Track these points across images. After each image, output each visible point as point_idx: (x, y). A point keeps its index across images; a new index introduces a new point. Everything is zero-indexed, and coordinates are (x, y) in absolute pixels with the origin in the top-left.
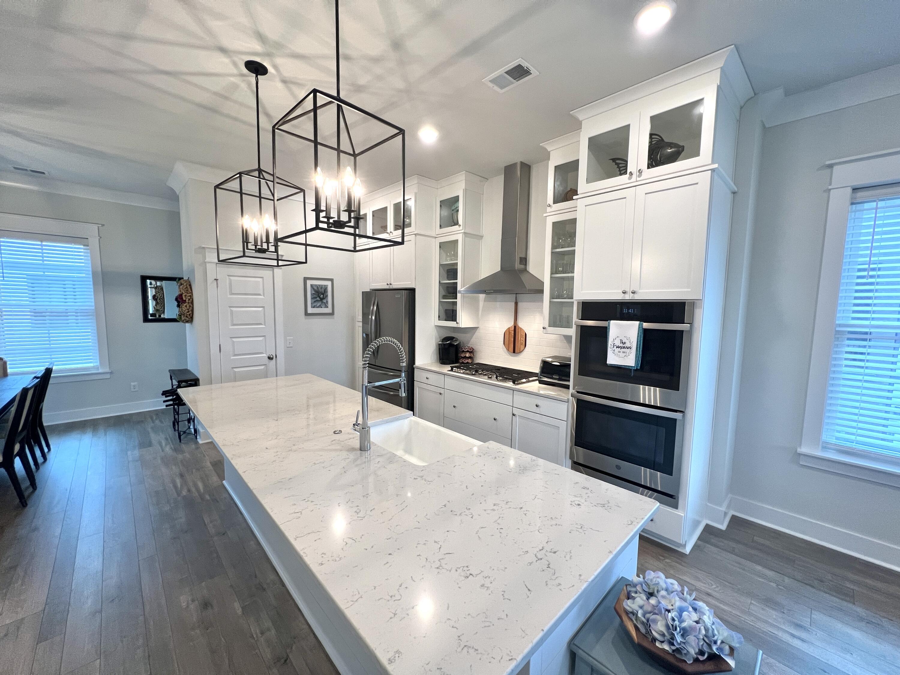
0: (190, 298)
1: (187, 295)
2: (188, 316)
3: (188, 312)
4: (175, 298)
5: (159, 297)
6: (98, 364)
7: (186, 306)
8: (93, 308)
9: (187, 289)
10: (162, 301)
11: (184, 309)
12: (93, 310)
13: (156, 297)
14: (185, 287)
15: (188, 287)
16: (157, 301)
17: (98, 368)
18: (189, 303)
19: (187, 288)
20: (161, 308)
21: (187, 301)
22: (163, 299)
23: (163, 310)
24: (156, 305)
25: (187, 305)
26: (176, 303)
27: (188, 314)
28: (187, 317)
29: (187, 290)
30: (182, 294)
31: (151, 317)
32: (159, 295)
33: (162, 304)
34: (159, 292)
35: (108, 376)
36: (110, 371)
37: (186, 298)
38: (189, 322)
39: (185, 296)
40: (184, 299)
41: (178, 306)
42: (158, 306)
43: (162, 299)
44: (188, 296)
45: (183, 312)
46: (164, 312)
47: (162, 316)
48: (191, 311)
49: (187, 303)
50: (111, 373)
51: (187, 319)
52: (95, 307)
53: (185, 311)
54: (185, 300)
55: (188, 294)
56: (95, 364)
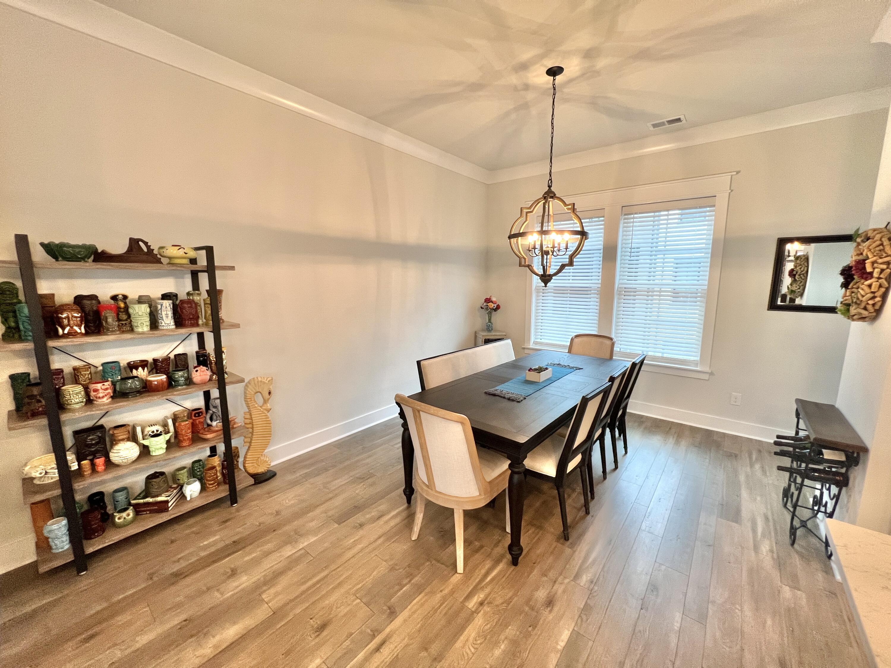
0: (884, 267)
1: (880, 261)
2: (870, 307)
3: (874, 298)
4: (841, 269)
5: (799, 272)
6: (698, 358)
7: (870, 286)
8: (706, 287)
9: (881, 247)
10: (803, 278)
11: (862, 292)
12: (705, 290)
13: (794, 273)
14: (878, 243)
15: (885, 244)
16: (794, 278)
17: (696, 365)
18: (879, 278)
19: (882, 244)
20: (799, 289)
21: (876, 275)
22: (805, 275)
23: (802, 291)
24: (791, 285)
25: (874, 283)
26: (841, 280)
27: (871, 302)
28: (865, 309)
29: (880, 251)
30: (864, 260)
31: (781, 302)
32: (801, 268)
33: (801, 282)
34: (801, 265)
35: (706, 377)
36: (710, 372)
37: (874, 269)
38: (867, 319)
39: (873, 263)
40: (869, 269)
41: (845, 285)
42: (795, 285)
43: (803, 274)
44: (881, 264)
45: (858, 299)
46: (802, 295)
47: (798, 301)
48: (880, 297)
49: (873, 280)
50: (711, 374)
51: (865, 313)
52: (708, 287)
53: (863, 296)
54: (871, 274)
55: (881, 258)
56: (695, 358)
